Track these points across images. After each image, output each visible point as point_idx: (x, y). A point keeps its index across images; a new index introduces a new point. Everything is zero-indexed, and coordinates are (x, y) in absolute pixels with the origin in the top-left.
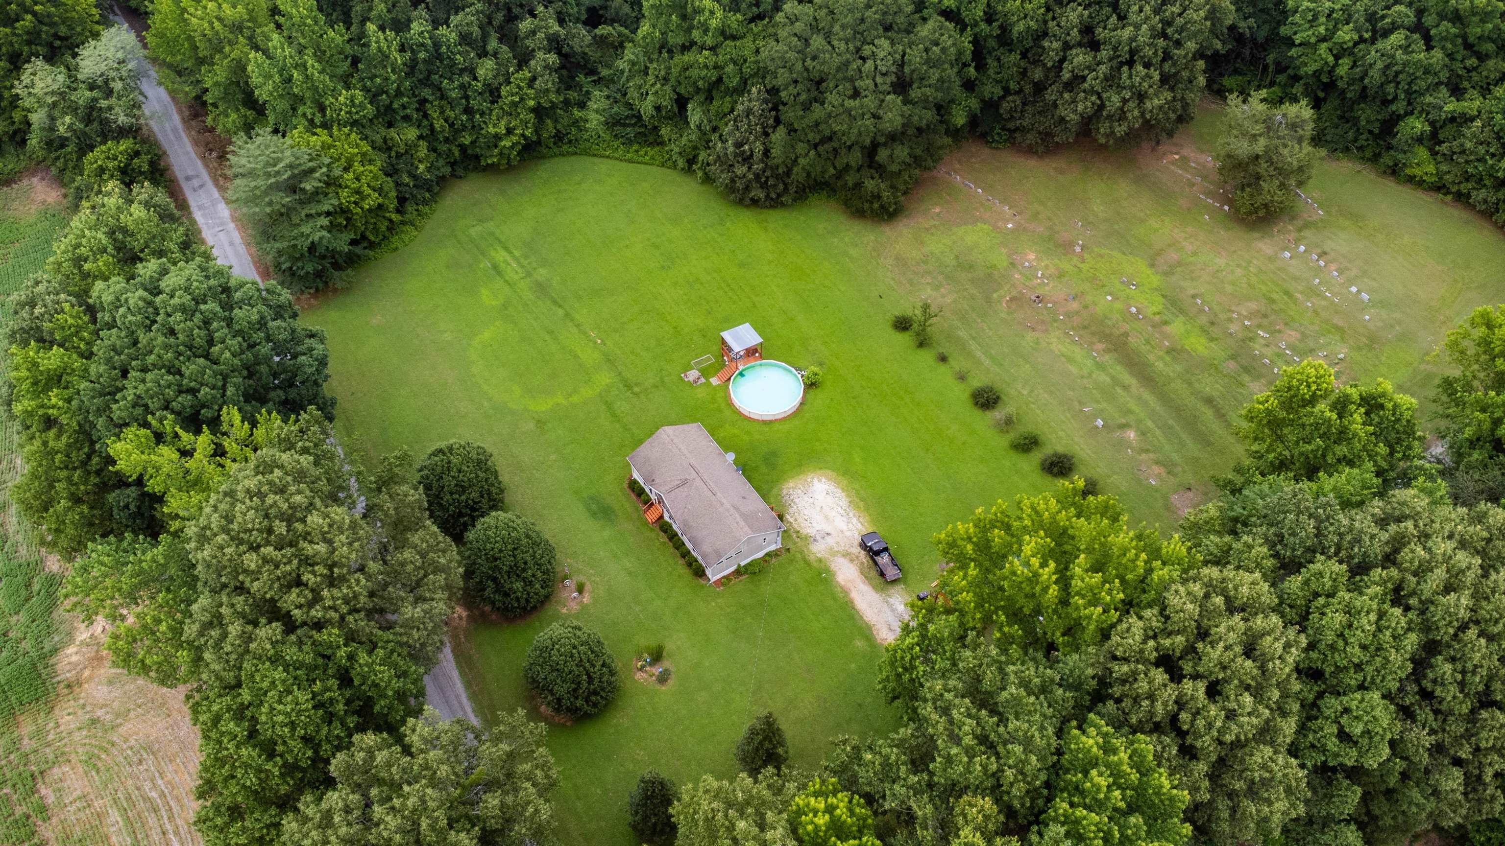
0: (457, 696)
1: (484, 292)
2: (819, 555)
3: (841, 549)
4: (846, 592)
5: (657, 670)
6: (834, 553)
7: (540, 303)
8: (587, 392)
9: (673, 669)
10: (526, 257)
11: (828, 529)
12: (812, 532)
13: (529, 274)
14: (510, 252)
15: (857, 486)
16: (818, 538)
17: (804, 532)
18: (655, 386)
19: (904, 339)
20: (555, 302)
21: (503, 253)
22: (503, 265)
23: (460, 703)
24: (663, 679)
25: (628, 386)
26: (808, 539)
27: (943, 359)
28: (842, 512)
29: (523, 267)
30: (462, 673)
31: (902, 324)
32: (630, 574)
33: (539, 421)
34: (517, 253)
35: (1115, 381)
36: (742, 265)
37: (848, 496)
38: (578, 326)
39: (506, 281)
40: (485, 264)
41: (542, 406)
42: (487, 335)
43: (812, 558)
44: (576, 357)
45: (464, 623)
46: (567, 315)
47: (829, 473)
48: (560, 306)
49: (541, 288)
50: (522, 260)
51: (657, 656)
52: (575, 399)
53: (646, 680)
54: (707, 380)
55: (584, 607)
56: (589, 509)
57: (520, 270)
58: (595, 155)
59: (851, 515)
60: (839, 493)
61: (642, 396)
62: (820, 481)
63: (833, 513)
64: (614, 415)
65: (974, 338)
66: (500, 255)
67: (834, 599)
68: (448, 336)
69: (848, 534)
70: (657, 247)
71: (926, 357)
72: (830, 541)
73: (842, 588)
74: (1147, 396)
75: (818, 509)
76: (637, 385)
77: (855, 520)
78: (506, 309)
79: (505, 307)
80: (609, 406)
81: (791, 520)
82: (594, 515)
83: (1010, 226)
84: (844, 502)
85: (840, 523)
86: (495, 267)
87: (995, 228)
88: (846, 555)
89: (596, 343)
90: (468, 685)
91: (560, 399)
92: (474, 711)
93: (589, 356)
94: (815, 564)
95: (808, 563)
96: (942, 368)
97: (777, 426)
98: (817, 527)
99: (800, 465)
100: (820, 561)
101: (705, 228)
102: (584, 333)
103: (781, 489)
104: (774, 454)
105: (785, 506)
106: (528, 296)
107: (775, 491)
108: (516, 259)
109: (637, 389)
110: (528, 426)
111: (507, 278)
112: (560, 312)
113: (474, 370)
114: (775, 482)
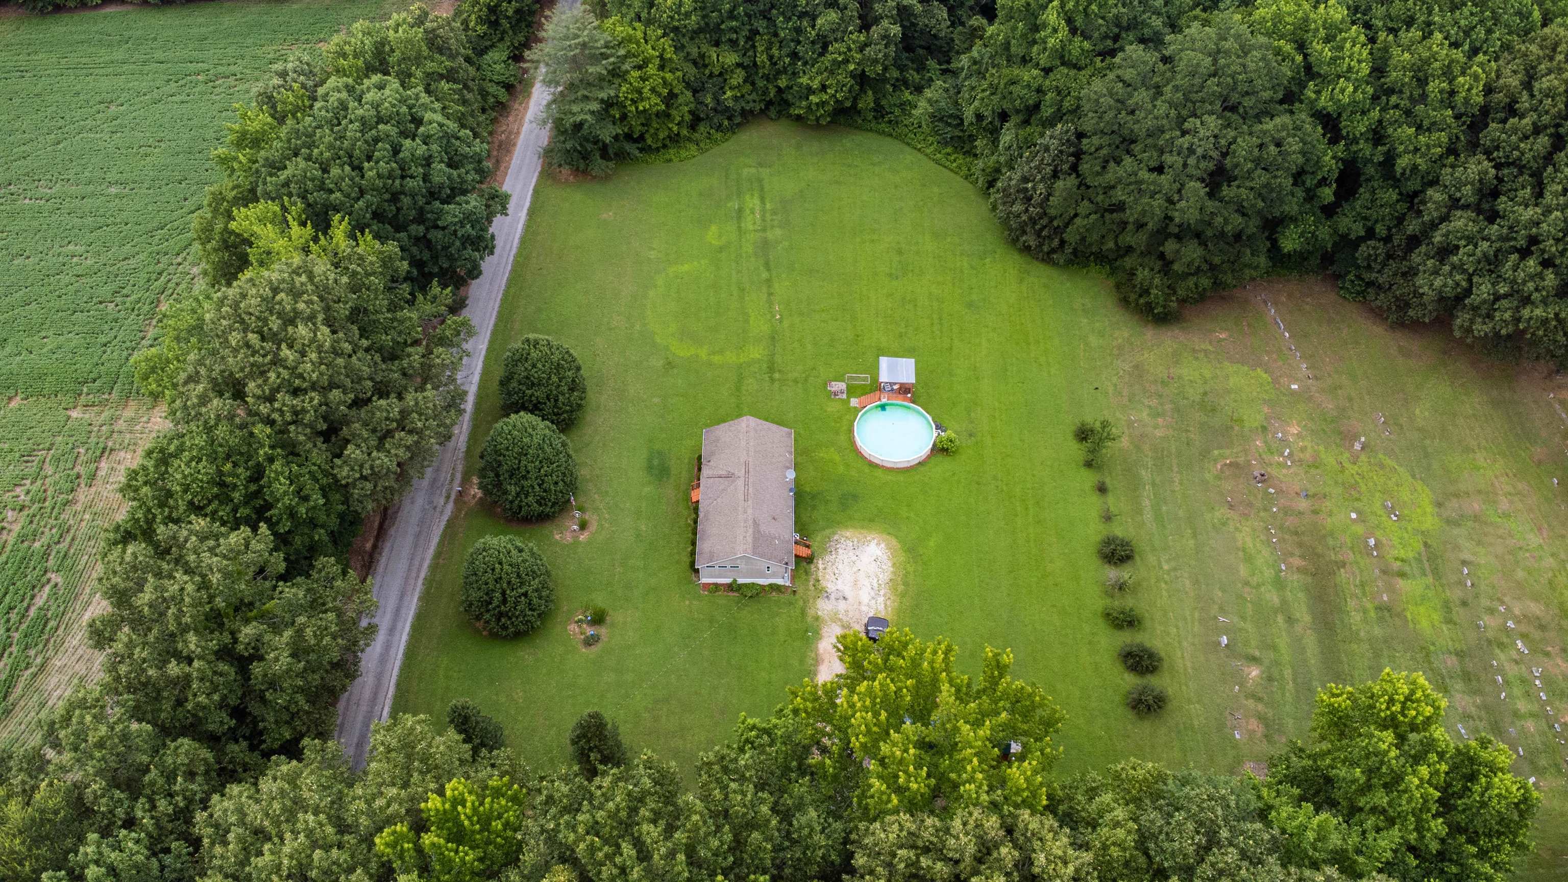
0: (423, 559)
1: (714, 228)
2: (820, 613)
3: (845, 619)
4: (818, 662)
5: (590, 631)
6: (835, 619)
7: (753, 259)
8: (731, 357)
9: (604, 638)
10: (774, 213)
11: (848, 594)
12: (830, 587)
13: (764, 230)
14: (763, 203)
15: (911, 569)
16: (832, 597)
17: (823, 583)
18: (796, 381)
19: (1075, 450)
20: (767, 264)
21: (757, 201)
22: (747, 212)
23: (421, 565)
24: (590, 642)
25: (771, 369)
26: (821, 592)
27: (1102, 489)
28: (876, 585)
29: (764, 220)
30: (441, 543)
31: (1083, 434)
32: (638, 536)
33: (669, 363)
34: (768, 206)
35: (1284, 607)
36: (970, 305)
37: (894, 573)
38: (770, 294)
39: (739, 227)
40: (733, 205)
41: (682, 351)
42: (686, 267)
43: (811, 612)
44: (747, 321)
45: (473, 502)
46: (769, 281)
47: (894, 542)
48: (769, 270)
49: (765, 246)
50: (768, 215)
51: (598, 619)
52: (716, 359)
53: (575, 634)
54: (849, 397)
55: (576, 542)
56: (650, 460)
57: (759, 222)
58: (908, 144)
59: (882, 592)
60: (888, 566)
61: (777, 384)
62: (878, 544)
63: (866, 583)
64: (738, 389)
65: (1154, 484)
66: (753, 203)
67: (802, 662)
68: (653, 255)
69: (864, 608)
70: (900, 252)
71: (1089, 479)
72: (842, 606)
73: (817, 655)
74: (1311, 642)
75: (855, 569)
76: (780, 371)
77: (881, 599)
78: (721, 252)
79: (721, 249)
80: (740, 378)
81: (821, 566)
82: (650, 468)
83: (1294, 387)
84: (885, 577)
85: (865, 596)
86: (740, 211)
87: (1275, 381)
88: (846, 627)
89: (774, 316)
90: (438, 555)
91: (703, 353)
92: (425, 579)
93: (759, 326)
94: (809, 619)
95: (803, 613)
96: (1095, 499)
97: (879, 473)
98: (840, 586)
99: (871, 520)
100: (817, 618)
101: (962, 254)
102: (770, 304)
103: (834, 534)
104: (855, 497)
105: (825, 550)
106: (748, 248)
107: (828, 532)
108: (763, 211)
109: (777, 375)
110: (657, 363)
111: (743, 225)
112: (765, 275)
113: (651, 293)
114: (834, 523)
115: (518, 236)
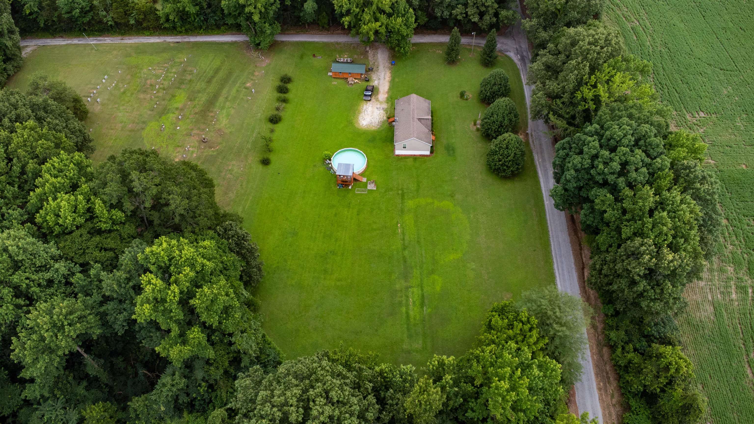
1: (438, 288)
4: (388, 92)
6: (381, 103)
7: (413, 264)
8: (422, 201)
10: (400, 303)
11: (376, 110)
12: (382, 111)
13: (407, 288)
14: (407, 313)
15: (352, 117)
16: (382, 108)
17: (384, 112)
18: (391, 190)
19: (273, 157)
20: (405, 262)
21: (411, 313)
22: (417, 303)
25: (403, 195)
26: (386, 110)
28: (365, 112)
29: (407, 297)
31: (266, 162)
33: (452, 197)
34: (404, 309)
37: (358, 115)
38: (404, 239)
39: (422, 290)
40: (427, 310)
41: (447, 204)
42: (452, 257)
47: (356, 125)
48: (404, 257)
49: (406, 276)
50: (404, 302)
52: (430, 200)
56: (454, 152)
57: (410, 294)
59: (363, 110)
60: (360, 117)
61: (400, 188)
62: (363, 125)
63: (369, 112)
64: (418, 186)
66: (414, 312)
67: (393, 92)
68: (473, 265)
69: (371, 105)
70: (325, 271)
72: (378, 106)
75: (372, 116)
76: (398, 194)
77: (364, 108)
78: (433, 269)
79: (432, 272)
80: (417, 190)
81: (385, 117)
82: (453, 150)
84: (362, 115)
85: (370, 109)
86: (422, 304)
88: (377, 100)
89: (401, 226)
91: (436, 203)
93: (409, 219)
94: (390, 103)
98: (378, 112)
99: (364, 133)
100: (387, 103)
101: (289, 271)
102: (403, 234)
103: (379, 128)
104: (369, 141)
105: (383, 122)
106: (416, 272)
107: (382, 129)
108: (407, 306)
109: (400, 192)
110: (458, 197)
111: (420, 292)
112: (406, 253)
113: (468, 237)
114: (378, 132)
115: (558, 279)
